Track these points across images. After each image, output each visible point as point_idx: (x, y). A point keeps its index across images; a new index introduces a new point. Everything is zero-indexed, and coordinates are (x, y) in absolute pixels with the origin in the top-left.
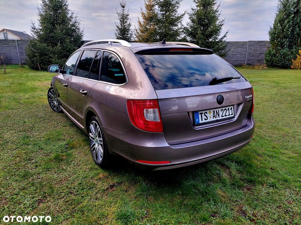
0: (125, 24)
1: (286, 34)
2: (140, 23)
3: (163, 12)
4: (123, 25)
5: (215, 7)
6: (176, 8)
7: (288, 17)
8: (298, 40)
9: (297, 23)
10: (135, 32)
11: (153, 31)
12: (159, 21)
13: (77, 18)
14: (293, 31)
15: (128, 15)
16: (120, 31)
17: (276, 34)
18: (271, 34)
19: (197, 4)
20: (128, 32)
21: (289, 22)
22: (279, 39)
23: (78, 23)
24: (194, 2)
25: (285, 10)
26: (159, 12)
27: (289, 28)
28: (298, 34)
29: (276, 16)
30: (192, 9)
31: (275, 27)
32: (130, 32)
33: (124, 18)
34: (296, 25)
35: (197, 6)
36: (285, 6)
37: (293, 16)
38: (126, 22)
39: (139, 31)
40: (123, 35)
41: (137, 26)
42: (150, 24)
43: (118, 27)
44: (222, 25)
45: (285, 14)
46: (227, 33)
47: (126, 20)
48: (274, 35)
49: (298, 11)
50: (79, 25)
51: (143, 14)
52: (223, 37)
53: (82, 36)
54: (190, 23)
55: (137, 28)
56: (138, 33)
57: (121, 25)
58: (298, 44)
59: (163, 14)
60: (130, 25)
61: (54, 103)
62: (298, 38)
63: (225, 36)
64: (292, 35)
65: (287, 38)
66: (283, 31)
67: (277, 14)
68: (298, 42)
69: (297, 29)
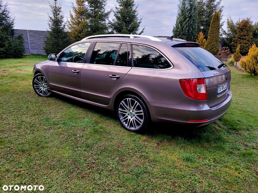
0: (57, 16)
1: (185, 32)
2: (72, 16)
3: (92, 8)
4: (56, 17)
5: (134, 8)
6: (103, 5)
7: (185, 20)
8: (192, 37)
9: (191, 25)
10: (68, 23)
11: (85, 24)
12: (89, 16)
13: (6, 7)
14: (188, 30)
15: (60, 8)
16: (53, 22)
17: (178, 32)
18: (175, 32)
19: (120, 4)
20: (61, 23)
21: (186, 23)
22: (180, 36)
23: (7, 12)
24: (117, 2)
25: (183, 15)
26: (89, 8)
27: (186, 28)
28: (191, 33)
29: (177, 18)
30: (116, 8)
31: (177, 27)
32: (63, 24)
33: (56, 11)
34: (190, 26)
35: (120, 6)
36: (182, 12)
37: (188, 19)
38: (58, 14)
39: (71, 23)
40: (56, 25)
41: (70, 19)
42: (81, 18)
43: (51, 18)
44: (141, 22)
45: (183, 18)
46: (143, 29)
47: (58, 13)
48: (177, 32)
49: (191, 15)
50: (9, 14)
51: (74, 8)
52: (141, 32)
53: (13, 24)
54: (115, 19)
55: (69, 20)
56: (70, 25)
57: (54, 16)
58: (192, 40)
59: (92, 10)
60: (62, 17)
61: (41, 89)
62: (192, 36)
63: (142, 32)
64: (188, 33)
65: (185, 35)
66: (182, 29)
67: (177, 17)
68: (192, 38)
69: (191, 29)
